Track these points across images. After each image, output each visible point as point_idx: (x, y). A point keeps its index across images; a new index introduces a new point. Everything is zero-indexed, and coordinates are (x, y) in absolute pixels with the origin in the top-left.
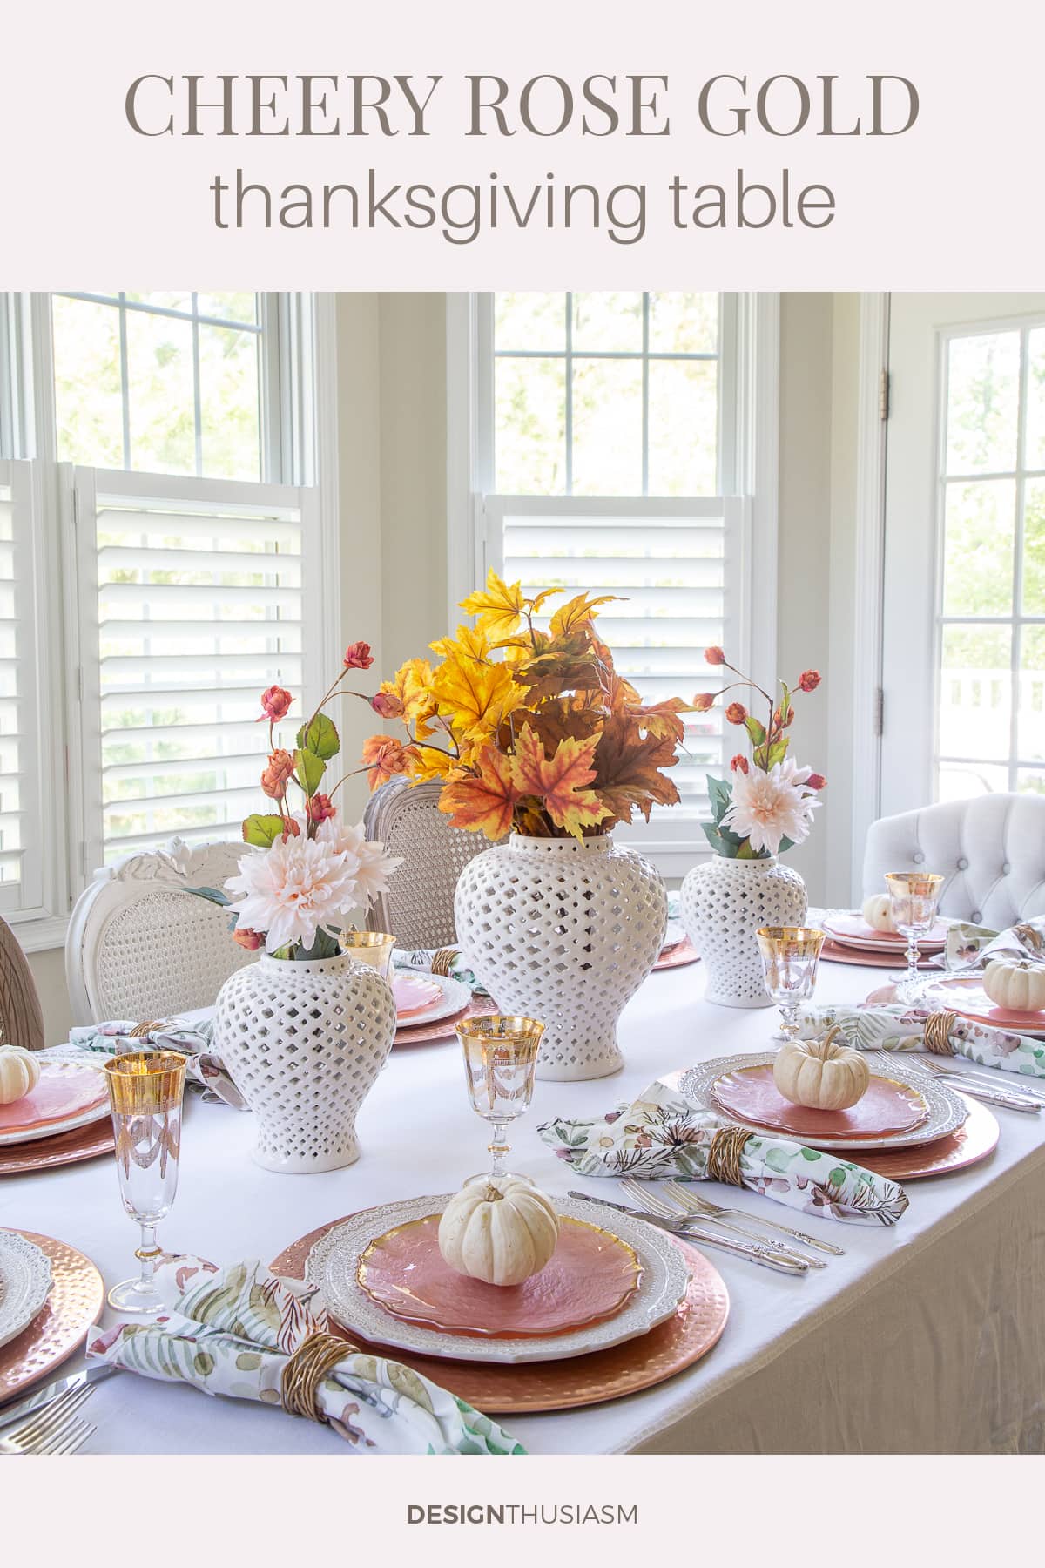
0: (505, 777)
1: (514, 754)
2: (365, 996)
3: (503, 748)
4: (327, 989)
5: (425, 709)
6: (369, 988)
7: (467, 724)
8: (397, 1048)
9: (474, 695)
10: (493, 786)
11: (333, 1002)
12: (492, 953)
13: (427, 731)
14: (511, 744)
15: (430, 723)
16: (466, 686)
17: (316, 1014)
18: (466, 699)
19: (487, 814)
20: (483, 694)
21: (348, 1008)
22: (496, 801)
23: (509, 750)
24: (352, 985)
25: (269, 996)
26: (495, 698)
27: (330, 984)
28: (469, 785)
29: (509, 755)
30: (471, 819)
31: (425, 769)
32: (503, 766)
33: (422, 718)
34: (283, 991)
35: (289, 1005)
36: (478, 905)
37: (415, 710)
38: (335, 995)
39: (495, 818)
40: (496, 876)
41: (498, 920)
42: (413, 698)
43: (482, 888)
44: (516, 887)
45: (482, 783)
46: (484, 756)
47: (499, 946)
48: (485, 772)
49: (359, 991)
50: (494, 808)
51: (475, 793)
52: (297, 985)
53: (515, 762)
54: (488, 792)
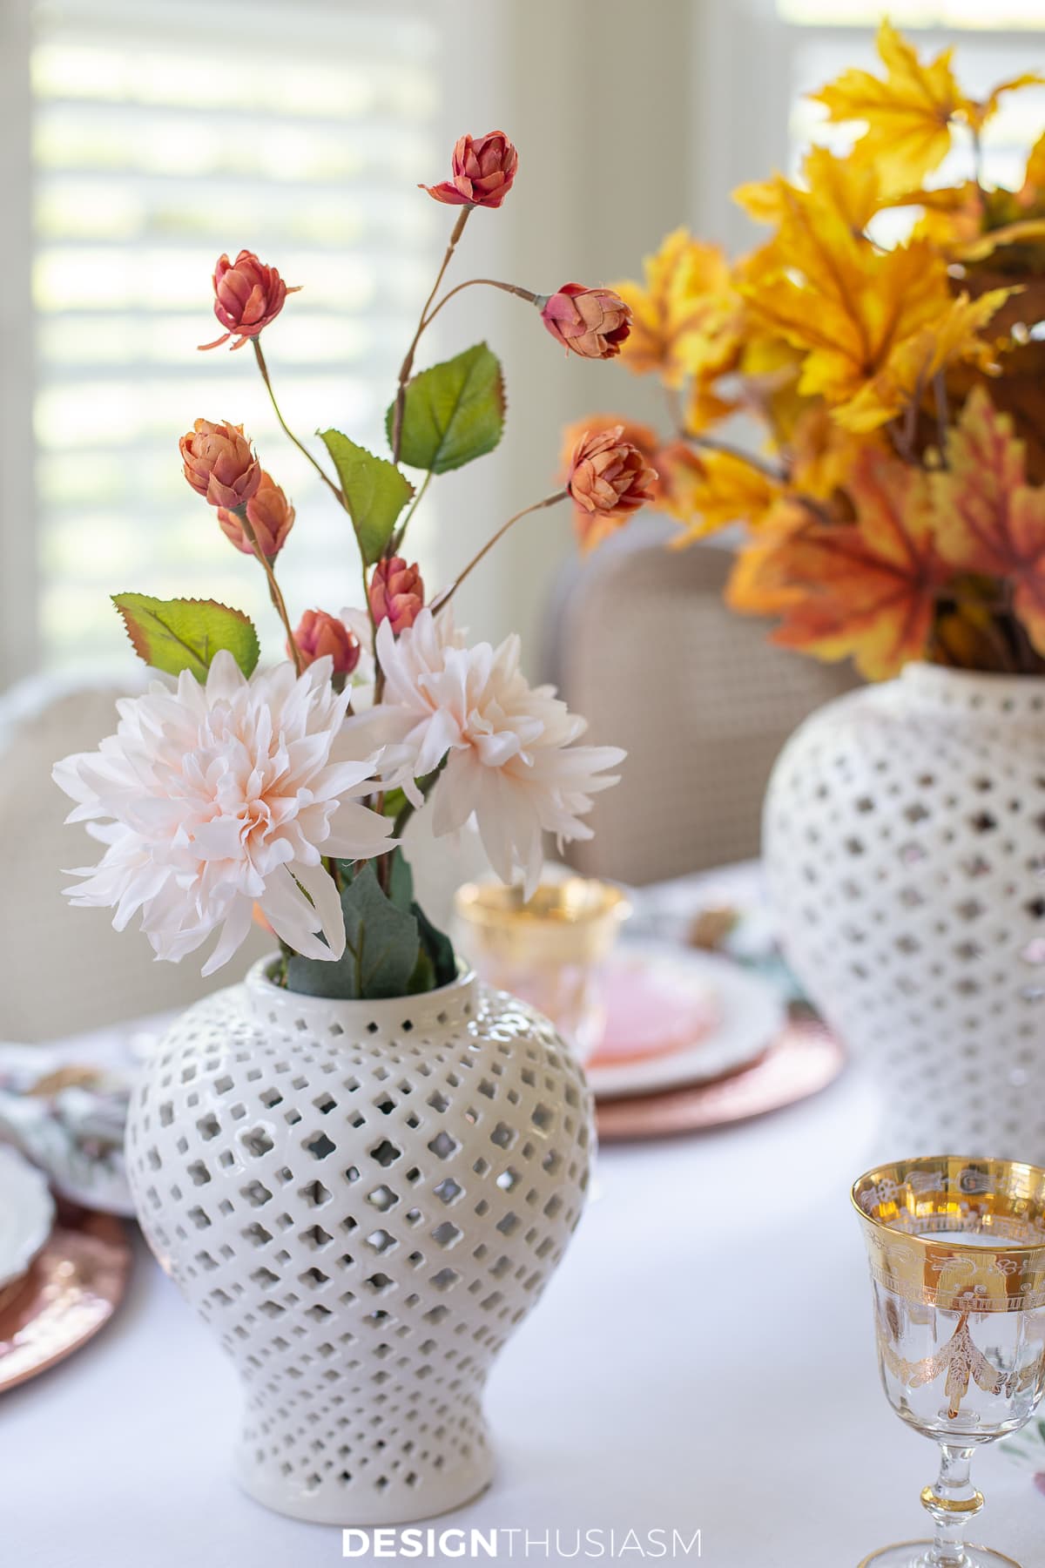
0: (915, 524)
1: (944, 466)
2: (512, 1098)
3: (917, 452)
4: (415, 1087)
5: (717, 353)
6: (528, 1078)
7: (836, 385)
8: (610, 1142)
9: (853, 312)
10: (885, 545)
11: (430, 1124)
12: (864, 954)
13: (717, 408)
14: (940, 444)
15: (727, 388)
16: (833, 289)
17: (383, 1152)
18: (832, 322)
19: (866, 618)
20: (875, 310)
21: (468, 1138)
22: (888, 586)
23: (932, 457)
24: (481, 1070)
25: (263, 1097)
26: (906, 324)
27: (426, 1073)
28: (828, 544)
29: (926, 469)
30: (827, 627)
31: (714, 504)
32: (914, 494)
33: (710, 375)
34: (300, 1084)
35: (314, 1122)
36: (834, 837)
37: (695, 353)
38: (437, 1103)
39: (885, 630)
40: (881, 766)
41: (881, 876)
42: (692, 323)
43: (845, 795)
44: (931, 798)
45: (859, 541)
46: (865, 471)
47: (881, 938)
48: (868, 511)
49: (497, 1088)
50: (886, 603)
51: (840, 563)
52: (338, 1065)
53: (943, 488)
54: (870, 563)
